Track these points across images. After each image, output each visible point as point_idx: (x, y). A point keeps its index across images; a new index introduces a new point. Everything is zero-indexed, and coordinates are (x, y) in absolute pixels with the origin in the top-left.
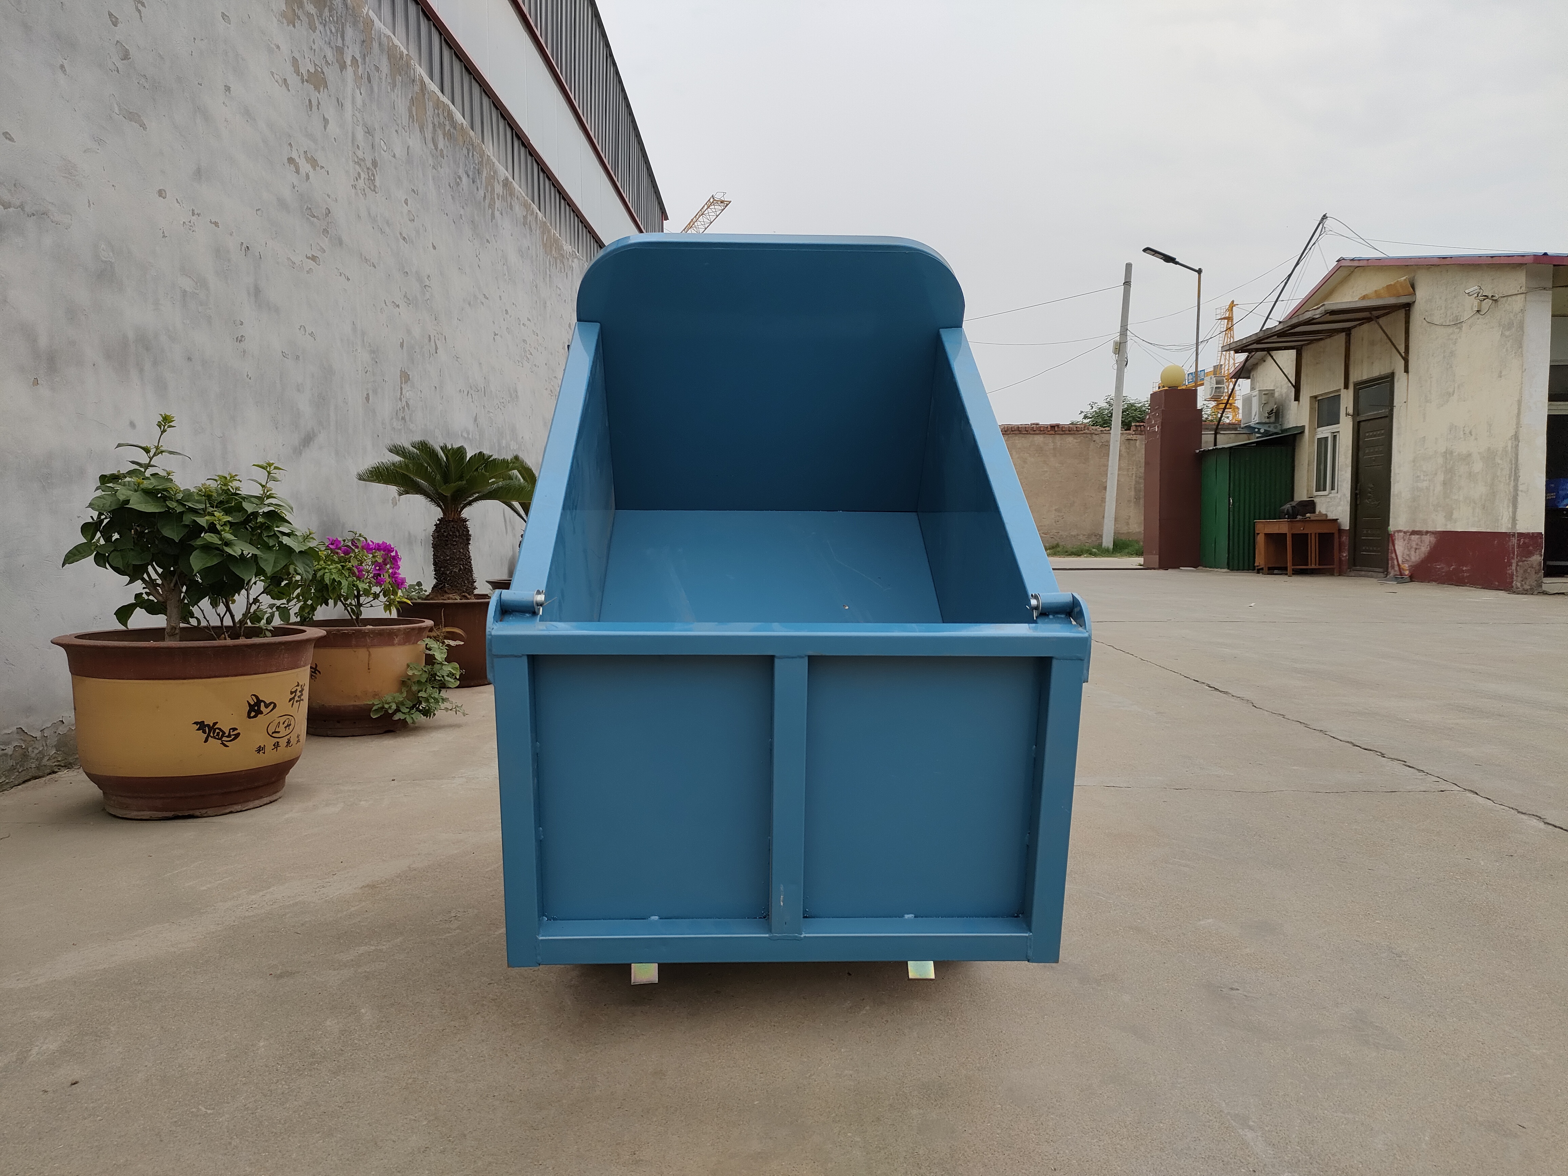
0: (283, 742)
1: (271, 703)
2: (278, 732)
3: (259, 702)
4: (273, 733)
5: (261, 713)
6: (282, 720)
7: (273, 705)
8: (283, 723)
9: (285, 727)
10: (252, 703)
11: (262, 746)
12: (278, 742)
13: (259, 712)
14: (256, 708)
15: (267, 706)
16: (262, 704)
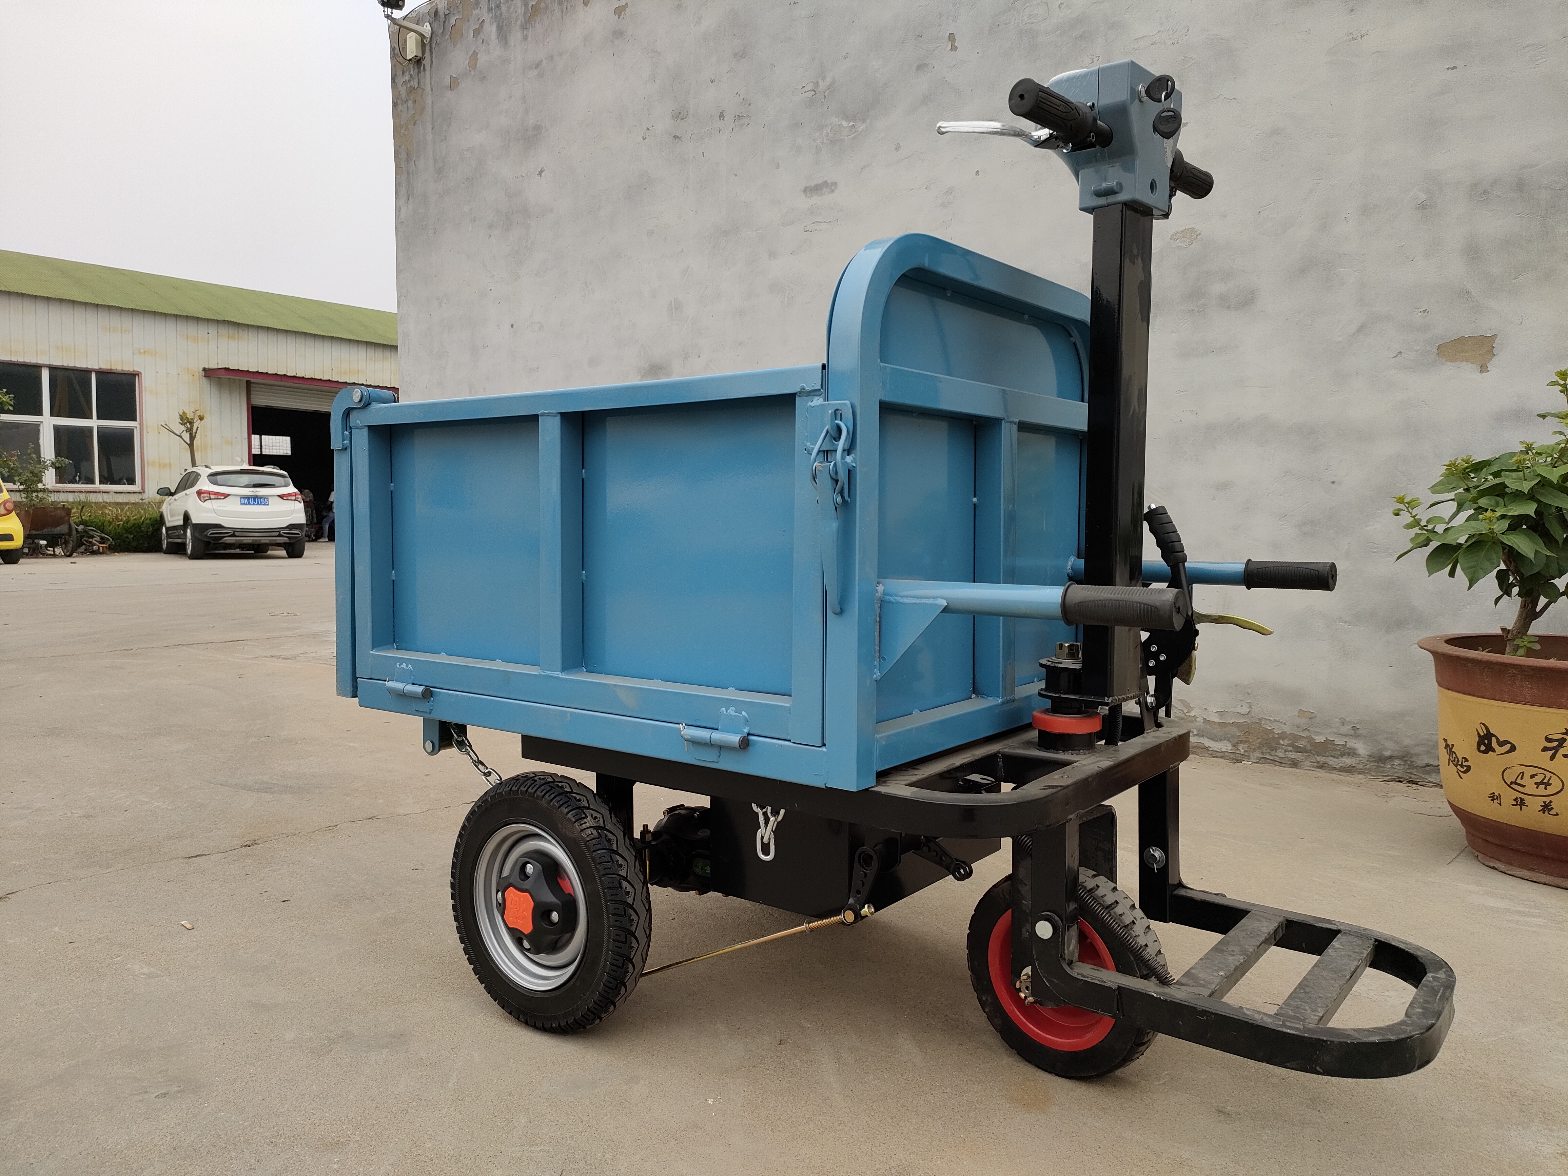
0: (1534, 804)
1: (1507, 742)
2: (1524, 786)
3: (1489, 735)
4: (1512, 783)
5: (1494, 751)
6: (1529, 772)
7: (1509, 746)
8: (1532, 777)
9: (1538, 784)
10: (1482, 734)
11: (1497, 794)
12: (1522, 800)
13: (1489, 749)
14: (1486, 741)
15: (1501, 744)
16: (1494, 739)
